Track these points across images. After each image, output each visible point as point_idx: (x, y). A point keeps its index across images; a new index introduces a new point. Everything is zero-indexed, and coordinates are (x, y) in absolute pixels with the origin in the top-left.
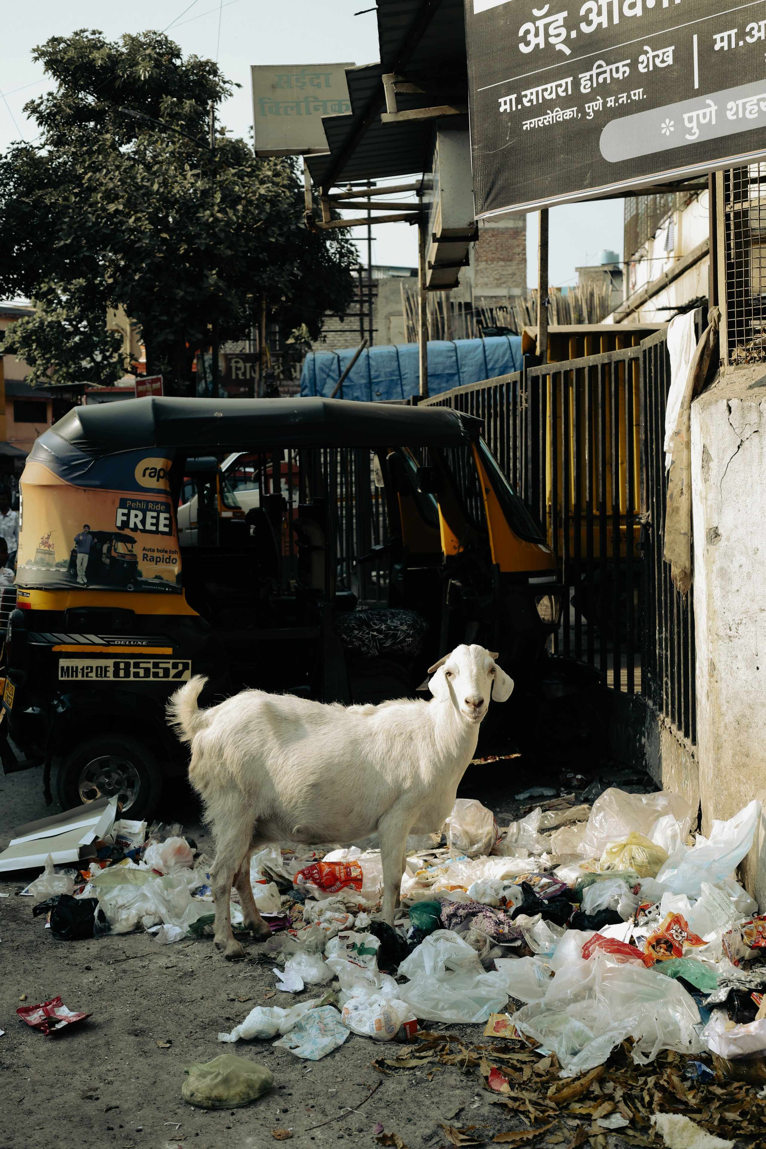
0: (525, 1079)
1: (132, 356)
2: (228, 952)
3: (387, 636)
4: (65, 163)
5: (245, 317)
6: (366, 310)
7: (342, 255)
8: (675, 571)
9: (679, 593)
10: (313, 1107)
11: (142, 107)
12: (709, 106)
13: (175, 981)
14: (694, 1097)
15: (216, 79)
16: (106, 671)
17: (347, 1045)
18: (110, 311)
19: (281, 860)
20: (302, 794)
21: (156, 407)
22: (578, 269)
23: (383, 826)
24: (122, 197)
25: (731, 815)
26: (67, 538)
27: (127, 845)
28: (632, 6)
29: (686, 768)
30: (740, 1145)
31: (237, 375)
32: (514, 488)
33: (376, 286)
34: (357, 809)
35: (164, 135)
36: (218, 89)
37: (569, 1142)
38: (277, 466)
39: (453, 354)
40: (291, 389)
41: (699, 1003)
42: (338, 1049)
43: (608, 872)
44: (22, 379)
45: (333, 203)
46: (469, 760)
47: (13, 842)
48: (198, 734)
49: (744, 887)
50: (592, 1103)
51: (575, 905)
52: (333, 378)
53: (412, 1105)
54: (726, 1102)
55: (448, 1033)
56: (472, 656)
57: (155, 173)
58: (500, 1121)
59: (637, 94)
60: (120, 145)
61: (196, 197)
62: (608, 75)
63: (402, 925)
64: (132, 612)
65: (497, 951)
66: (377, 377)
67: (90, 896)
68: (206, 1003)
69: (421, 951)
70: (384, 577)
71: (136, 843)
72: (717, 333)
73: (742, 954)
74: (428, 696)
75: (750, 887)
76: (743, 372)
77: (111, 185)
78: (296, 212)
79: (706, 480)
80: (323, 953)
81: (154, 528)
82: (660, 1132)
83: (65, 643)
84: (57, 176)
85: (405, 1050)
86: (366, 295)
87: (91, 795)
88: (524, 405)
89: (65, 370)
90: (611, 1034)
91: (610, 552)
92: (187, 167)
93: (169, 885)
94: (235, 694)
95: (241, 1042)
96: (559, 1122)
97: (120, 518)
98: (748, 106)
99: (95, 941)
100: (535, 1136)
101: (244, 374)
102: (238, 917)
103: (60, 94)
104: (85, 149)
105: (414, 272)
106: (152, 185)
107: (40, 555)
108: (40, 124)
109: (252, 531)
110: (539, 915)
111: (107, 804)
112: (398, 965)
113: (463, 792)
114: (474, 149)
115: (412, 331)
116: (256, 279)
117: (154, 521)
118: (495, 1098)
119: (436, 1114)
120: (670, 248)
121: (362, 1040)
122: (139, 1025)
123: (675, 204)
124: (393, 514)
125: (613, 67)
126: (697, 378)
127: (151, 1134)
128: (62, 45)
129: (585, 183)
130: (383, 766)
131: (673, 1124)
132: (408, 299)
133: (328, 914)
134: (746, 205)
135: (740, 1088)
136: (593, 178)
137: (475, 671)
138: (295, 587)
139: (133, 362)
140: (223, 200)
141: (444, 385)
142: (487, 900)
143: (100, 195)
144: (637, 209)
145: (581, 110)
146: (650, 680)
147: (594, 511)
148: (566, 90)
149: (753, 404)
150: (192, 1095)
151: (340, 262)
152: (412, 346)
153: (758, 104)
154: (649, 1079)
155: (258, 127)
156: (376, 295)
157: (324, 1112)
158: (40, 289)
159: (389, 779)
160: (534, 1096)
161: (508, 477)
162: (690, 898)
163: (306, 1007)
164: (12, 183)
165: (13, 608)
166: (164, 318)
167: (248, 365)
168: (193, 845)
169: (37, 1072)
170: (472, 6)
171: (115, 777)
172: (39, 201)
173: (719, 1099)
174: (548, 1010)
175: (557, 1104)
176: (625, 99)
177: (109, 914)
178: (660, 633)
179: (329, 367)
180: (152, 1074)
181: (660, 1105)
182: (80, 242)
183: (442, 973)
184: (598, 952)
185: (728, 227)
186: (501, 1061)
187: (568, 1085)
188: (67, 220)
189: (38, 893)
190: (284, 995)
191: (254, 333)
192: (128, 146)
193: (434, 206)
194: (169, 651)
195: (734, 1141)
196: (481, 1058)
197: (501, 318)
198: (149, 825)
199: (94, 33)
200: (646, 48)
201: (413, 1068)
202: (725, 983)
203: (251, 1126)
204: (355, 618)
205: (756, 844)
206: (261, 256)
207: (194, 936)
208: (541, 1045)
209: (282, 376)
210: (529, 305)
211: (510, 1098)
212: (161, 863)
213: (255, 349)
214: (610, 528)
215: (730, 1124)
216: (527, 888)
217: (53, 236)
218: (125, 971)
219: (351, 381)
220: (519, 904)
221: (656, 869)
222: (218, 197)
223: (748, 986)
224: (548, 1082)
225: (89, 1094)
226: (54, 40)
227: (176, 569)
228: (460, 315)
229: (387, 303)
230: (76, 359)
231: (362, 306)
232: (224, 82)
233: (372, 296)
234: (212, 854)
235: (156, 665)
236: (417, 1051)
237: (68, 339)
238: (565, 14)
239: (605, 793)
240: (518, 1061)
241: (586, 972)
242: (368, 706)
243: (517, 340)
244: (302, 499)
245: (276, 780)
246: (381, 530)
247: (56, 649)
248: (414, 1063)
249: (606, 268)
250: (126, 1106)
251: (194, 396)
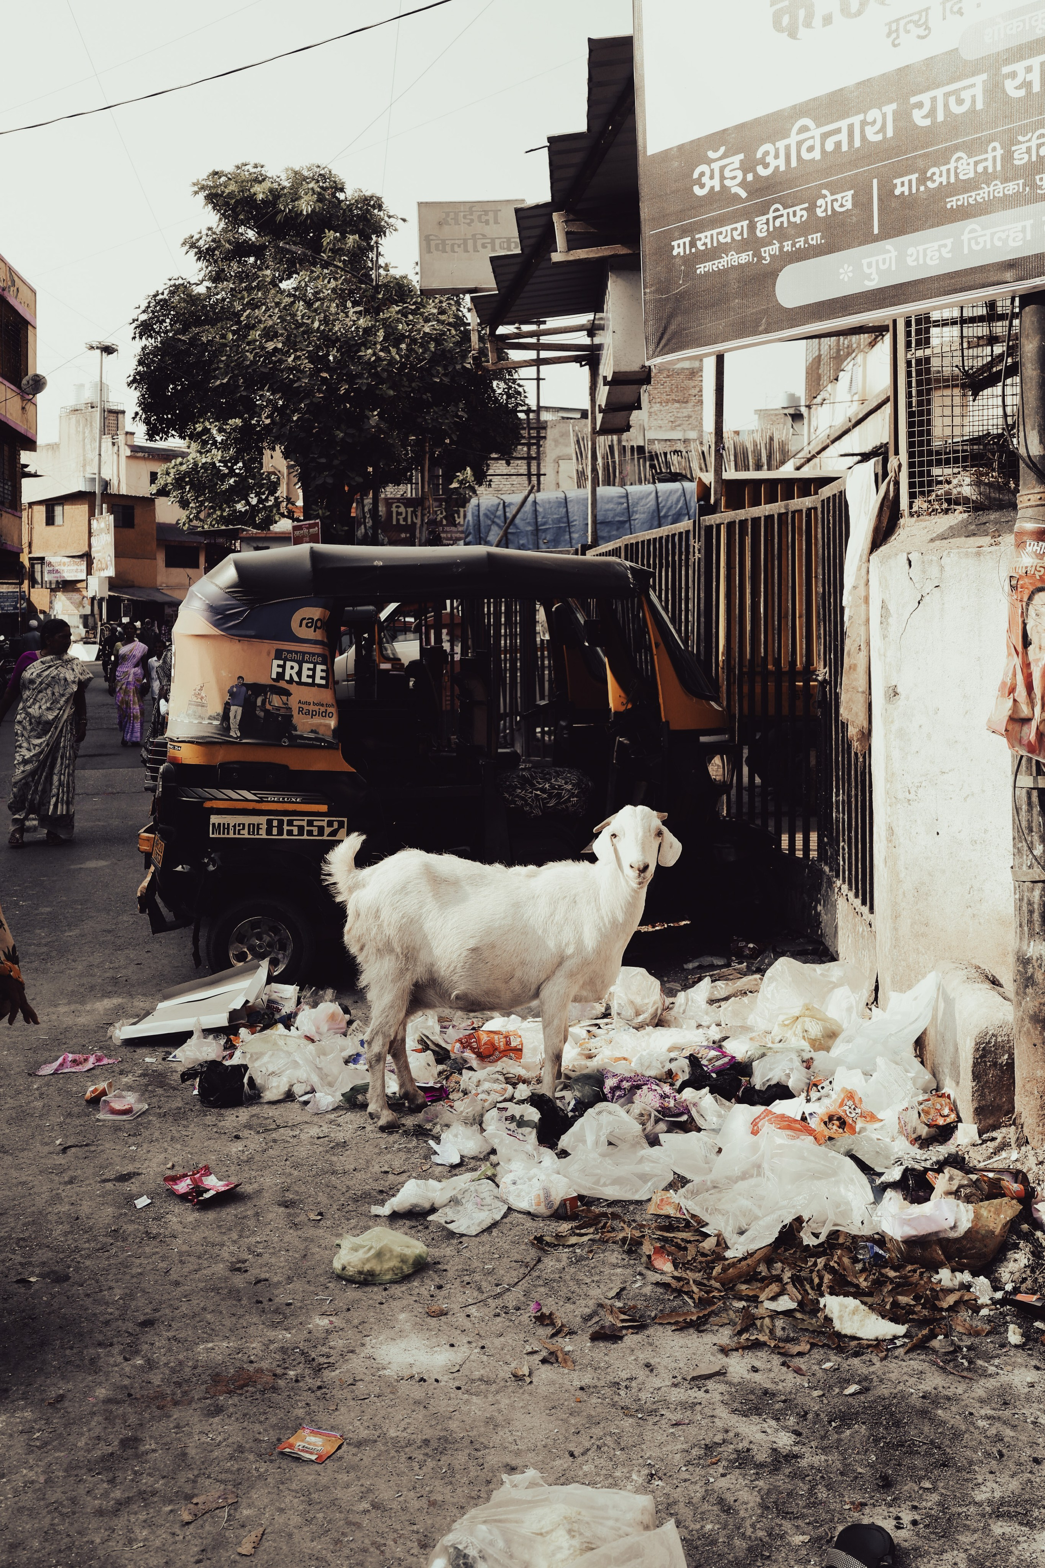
0: (689, 1258)
1: (288, 499)
2: (382, 1122)
3: (551, 796)
4: (223, 300)
5: (407, 460)
6: (533, 454)
7: (509, 396)
8: (852, 731)
9: (856, 754)
10: (468, 1283)
11: (304, 243)
12: (889, 251)
13: (327, 1152)
14: (865, 1280)
15: (381, 213)
16: (258, 829)
17: (505, 1220)
18: (267, 453)
19: (437, 1028)
20: (462, 958)
21: (314, 554)
22: (759, 412)
23: (545, 993)
24: (282, 335)
25: (910, 987)
26: (221, 690)
27: (279, 1010)
28: (811, 149)
29: (863, 937)
30: (913, 1330)
31: (398, 520)
32: (686, 643)
33: (545, 428)
34: (518, 974)
35: (326, 271)
36: (383, 223)
37: (735, 1324)
38: (438, 616)
39: (624, 500)
40: (454, 535)
41: (872, 1182)
42: (495, 1225)
43: (780, 1045)
44: (174, 522)
45: (500, 344)
46: (635, 927)
47: (161, 1006)
48: (354, 894)
49: (922, 1063)
50: (759, 1285)
51: (744, 1079)
52: (498, 525)
53: (571, 1283)
54: (899, 1285)
55: (610, 1210)
56: (639, 818)
57: (316, 310)
58: (662, 1301)
59: (815, 239)
60: (281, 281)
61: (358, 335)
62: (784, 219)
63: (563, 1097)
64: (286, 767)
65: (662, 1126)
66: (545, 524)
67: (240, 1062)
68: (358, 1175)
69: (583, 1125)
70: (549, 733)
71: (287, 1008)
72: (897, 483)
73: (919, 1132)
74: (593, 858)
75: (929, 1063)
76: (924, 524)
77: (270, 323)
78: (462, 351)
79: (885, 637)
80: (480, 1125)
81: (310, 680)
82: (830, 1315)
83: (216, 799)
84: (214, 313)
85: (565, 1227)
86: (534, 438)
87: (241, 957)
88: (697, 556)
89: (219, 513)
90: (780, 1213)
91: (785, 710)
92: (349, 304)
93: (322, 1053)
94: (393, 853)
95: (395, 1217)
96: (724, 1303)
97: (276, 670)
98: (928, 252)
99: (245, 1109)
100: (699, 1318)
101: (405, 519)
102: (393, 1086)
103: (220, 228)
104: (244, 285)
105: (584, 414)
106: (313, 323)
107: (193, 708)
108: (199, 259)
109: (411, 683)
110: (707, 1088)
111: (258, 966)
112: (559, 1139)
113: (629, 960)
114: (647, 293)
115: (581, 475)
116: (419, 420)
117: (311, 673)
118: (657, 1277)
119: (596, 1293)
120: (854, 391)
121: (521, 1216)
122: (290, 1196)
123: (859, 345)
124: (557, 668)
125: (791, 210)
126: (876, 530)
127: (301, 1308)
128: (223, 179)
129: (761, 329)
130: (545, 931)
131: (843, 1307)
132: (578, 441)
133: (486, 1086)
134: (928, 352)
135: (915, 1271)
136: (768, 324)
137: (641, 834)
138: (456, 743)
139: (290, 506)
140: (386, 339)
141: (614, 533)
142: (653, 1073)
143: (259, 333)
144: (819, 350)
145: (756, 253)
146: (826, 844)
147: (770, 667)
148: (742, 233)
149: (935, 558)
150: (344, 1268)
151: (507, 403)
152: (581, 491)
153: (939, 251)
154: (819, 1260)
155: (422, 263)
156: (545, 438)
157: (480, 1289)
158: (195, 429)
159: (551, 944)
160: (698, 1276)
161: (679, 632)
162: (865, 1074)
163: (463, 1180)
164: (168, 321)
165: (163, 762)
166: (323, 460)
167: (410, 510)
168: (346, 1011)
169: (184, 1243)
170: (645, 147)
171: (266, 938)
172: (195, 339)
173: (892, 1282)
174: (715, 1187)
175: (723, 1285)
176: (802, 243)
177: (259, 1081)
178: (837, 795)
179: (494, 513)
180: (302, 1247)
181: (829, 1287)
182: (237, 381)
183: (605, 1147)
184: (767, 1128)
185: (909, 374)
186: (665, 1240)
187: (733, 1265)
188: (224, 358)
189: (186, 1058)
190: (440, 1168)
191: (416, 476)
192: (288, 282)
193: (606, 347)
194: (324, 808)
195: (906, 1326)
196: (643, 1236)
197: (675, 462)
198: (301, 990)
199: (256, 166)
200: (824, 192)
201: (573, 1246)
202: (899, 1161)
203: (405, 1302)
204: (518, 776)
205: (934, 1018)
206: (424, 397)
207: (347, 1106)
208: (707, 1224)
209: (444, 522)
210: (705, 449)
211: (674, 1277)
212: (314, 1029)
213: (417, 494)
214: (785, 685)
215: (903, 1308)
216: (694, 1061)
217: (209, 375)
218: (275, 1141)
219: (517, 528)
220: (686, 1077)
221: (830, 1042)
222: (381, 334)
223: (923, 1164)
224: (713, 1262)
225: (238, 1266)
226: (216, 173)
227: (333, 723)
228: (633, 459)
229: (556, 446)
230: (230, 502)
231: (529, 449)
232: (389, 217)
233: (540, 438)
234: (366, 1020)
235: (310, 823)
236: (577, 1228)
237: (223, 482)
238: (741, 156)
239: (777, 963)
240: (682, 1240)
241: (755, 1148)
242: (532, 868)
243: (691, 487)
244: (464, 652)
245: (434, 944)
246: (547, 684)
247: (208, 804)
248: (573, 1240)
249: (786, 411)
250: (275, 1279)
251: (352, 543)
